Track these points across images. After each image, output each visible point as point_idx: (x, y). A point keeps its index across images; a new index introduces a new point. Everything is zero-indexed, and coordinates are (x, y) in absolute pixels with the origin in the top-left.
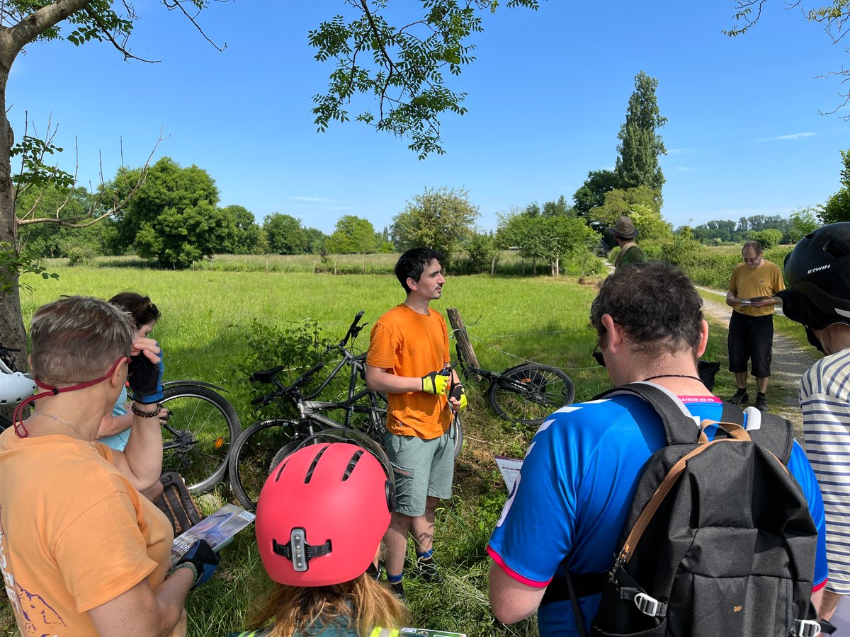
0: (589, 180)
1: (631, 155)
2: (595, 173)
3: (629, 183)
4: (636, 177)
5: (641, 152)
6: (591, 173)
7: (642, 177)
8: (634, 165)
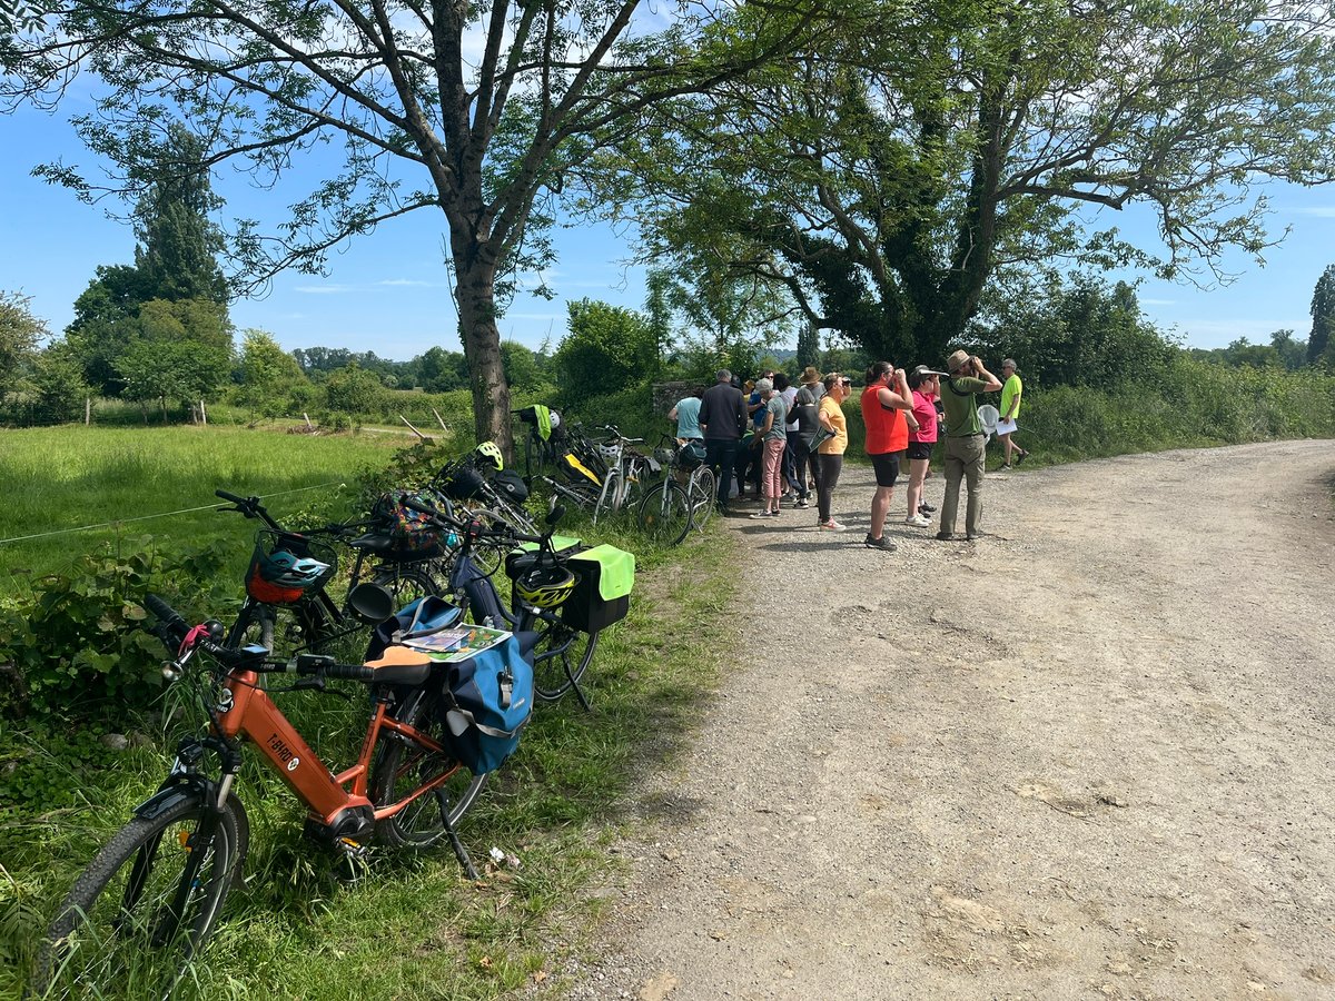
0: (98, 280)
1: (176, 248)
2: (110, 269)
3: (177, 291)
4: (187, 283)
5: (192, 245)
6: (100, 269)
7: (198, 284)
8: (183, 264)
